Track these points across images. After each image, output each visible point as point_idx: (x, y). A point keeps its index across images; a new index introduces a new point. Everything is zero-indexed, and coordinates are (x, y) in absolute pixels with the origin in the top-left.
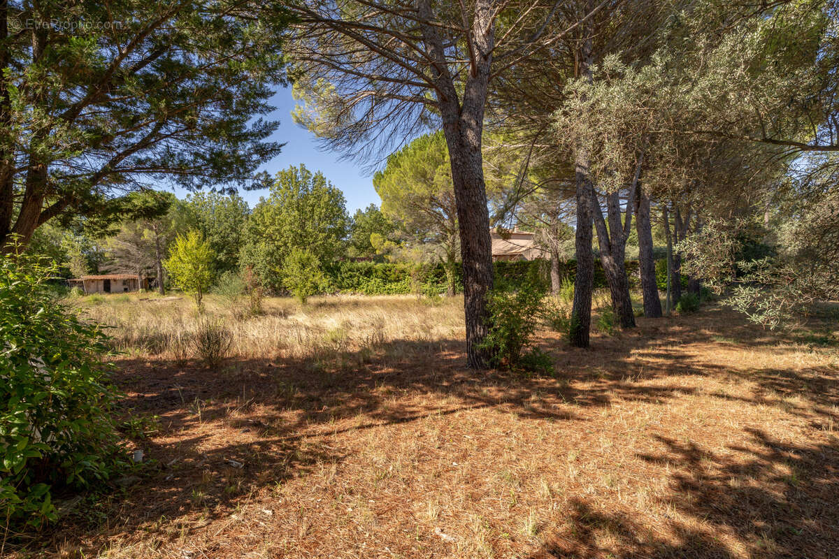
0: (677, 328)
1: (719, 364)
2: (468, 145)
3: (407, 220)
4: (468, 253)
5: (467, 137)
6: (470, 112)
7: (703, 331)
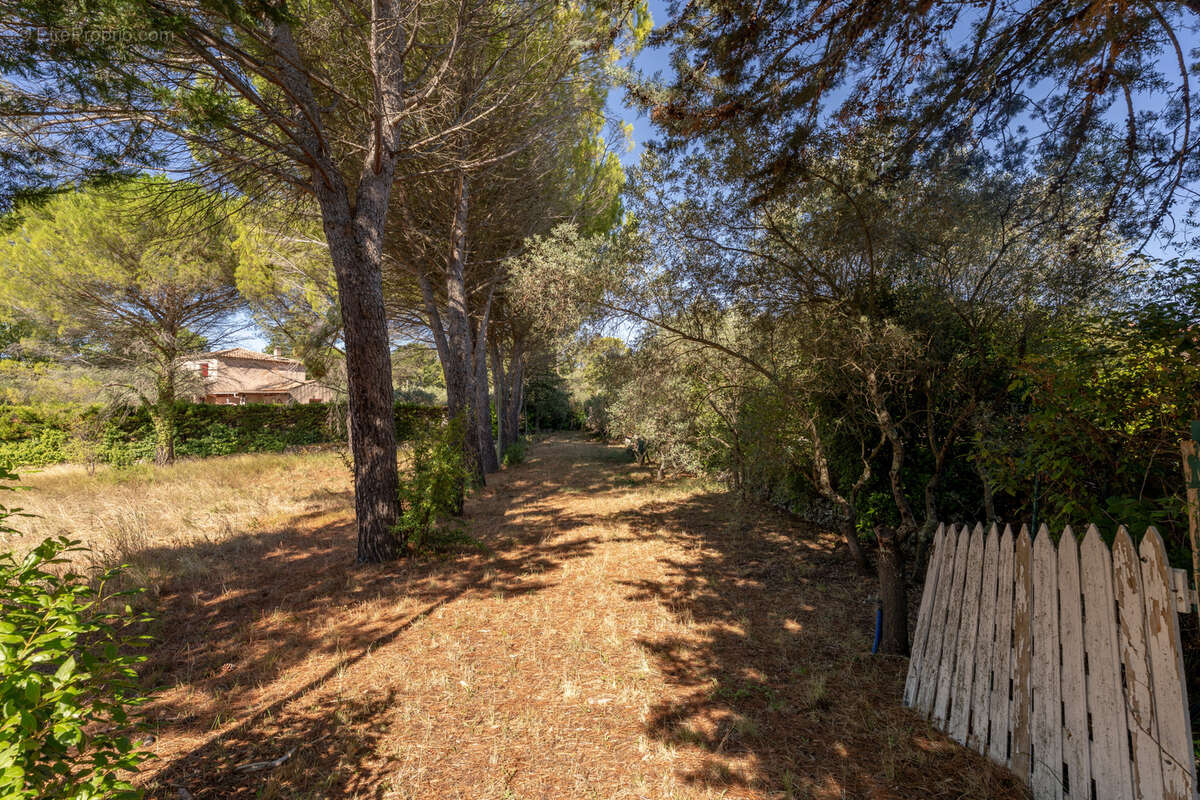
0: (522, 483)
1: (588, 513)
2: (367, 260)
3: (67, 323)
4: (365, 406)
5: (366, 249)
6: (370, 217)
7: (545, 483)
